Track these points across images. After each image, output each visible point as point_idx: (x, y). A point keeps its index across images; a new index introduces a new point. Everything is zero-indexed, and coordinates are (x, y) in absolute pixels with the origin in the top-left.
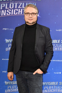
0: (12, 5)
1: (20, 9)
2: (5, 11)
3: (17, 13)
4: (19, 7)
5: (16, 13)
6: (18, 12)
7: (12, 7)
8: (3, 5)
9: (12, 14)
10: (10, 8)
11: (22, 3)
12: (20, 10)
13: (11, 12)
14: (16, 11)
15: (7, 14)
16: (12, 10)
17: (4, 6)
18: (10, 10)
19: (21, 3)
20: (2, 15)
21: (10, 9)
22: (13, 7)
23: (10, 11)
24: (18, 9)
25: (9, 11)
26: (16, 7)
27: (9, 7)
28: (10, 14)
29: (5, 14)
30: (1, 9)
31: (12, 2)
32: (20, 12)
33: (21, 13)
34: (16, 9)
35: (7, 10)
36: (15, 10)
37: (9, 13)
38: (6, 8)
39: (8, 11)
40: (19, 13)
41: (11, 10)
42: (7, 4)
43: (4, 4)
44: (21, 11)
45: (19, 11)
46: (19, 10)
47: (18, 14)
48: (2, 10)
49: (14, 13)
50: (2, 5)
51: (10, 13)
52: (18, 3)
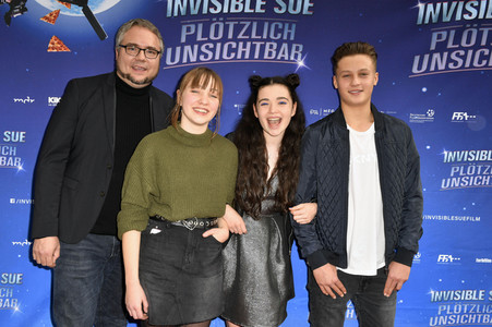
0: (217, 27)
1: (245, 41)
2: (196, 47)
3: (233, 55)
4: (240, 36)
5: (229, 55)
6: (236, 50)
7: (216, 35)
8: (188, 30)
9: (217, 57)
10: (212, 37)
11: (252, 21)
12: (244, 47)
13: (214, 50)
14: (231, 50)
15: (202, 58)
16: (219, 45)
17: (193, 32)
18: (211, 46)
19: (248, 24)
20: (185, 60)
21: (210, 41)
22: (220, 36)
23: (210, 50)
24: (237, 41)
25: (207, 47)
26: (230, 36)
27: (208, 36)
28: (210, 57)
29: (193, 59)
30: (183, 40)
31: (218, 20)
32: (244, 53)
33: (247, 56)
34: (230, 40)
35: (201, 43)
36: (226, 46)
37: (206, 56)
38: (199, 38)
39: (203, 49)
40: (239, 56)
41: (215, 46)
42: (200, 26)
43: (193, 27)
44: (248, 50)
45: (240, 49)
46: (241, 44)
47: (235, 58)
48: (186, 44)
49: (225, 57)
50: (184, 28)
51: (210, 54)
52: (239, 21)
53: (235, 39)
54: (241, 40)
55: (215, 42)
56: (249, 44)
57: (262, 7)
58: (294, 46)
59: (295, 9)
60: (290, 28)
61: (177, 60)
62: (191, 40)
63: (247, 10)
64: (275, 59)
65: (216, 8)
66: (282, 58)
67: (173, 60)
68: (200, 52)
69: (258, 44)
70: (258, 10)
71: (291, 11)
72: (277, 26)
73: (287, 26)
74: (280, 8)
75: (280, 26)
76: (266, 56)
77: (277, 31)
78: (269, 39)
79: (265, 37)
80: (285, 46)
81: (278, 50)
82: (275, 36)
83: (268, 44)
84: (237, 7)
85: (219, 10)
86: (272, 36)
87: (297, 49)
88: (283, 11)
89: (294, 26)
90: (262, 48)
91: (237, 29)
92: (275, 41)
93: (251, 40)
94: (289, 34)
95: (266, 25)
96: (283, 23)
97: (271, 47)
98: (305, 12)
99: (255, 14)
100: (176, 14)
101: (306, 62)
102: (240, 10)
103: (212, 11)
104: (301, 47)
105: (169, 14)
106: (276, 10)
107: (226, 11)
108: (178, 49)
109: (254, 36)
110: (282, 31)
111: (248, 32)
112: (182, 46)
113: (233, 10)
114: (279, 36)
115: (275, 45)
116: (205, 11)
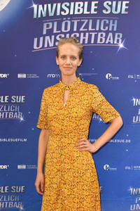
53: (78, 31)
54: (82, 32)
55: (65, 34)
56: (87, 34)
57: (95, 10)
58: (117, 34)
59: (116, 10)
60: (113, 23)
61: (41, 46)
62: (50, 33)
63: (86, 12)
64: (105, 43)
65: (65, 12)
66: (109, 43)
67: (38, 46)
68: (55, 40)
69: (93, 34)
70: (93, 12)
71: (114, 12)
72: (105, 22)
73: (111, 21)
74: (107, 10)
75: (107, 22)
76: (99, 42)
77: (105, 25)
78: (100, 31)
79: (97, 29)
80: (111, 34)
81: (106, 38)
82: (104, 28)
83: (100, 34)
84: (79, 10)
85: (67, 13)
86: (102, 29)
87: (119, 36)
88: (109, 12)
89: (116, 22)
90: (96, 36)
91: (79, 25)
92: (104, 32)
93: (89, 31)
94: (113, 27)
95: (98, 21)
96: (109, 20)
97: (102, 35)
98: (123, 12)
99: (90, 15)
100: (39, 16)
101: (125, 44)
102: (81, 12)
103: (63, 13)
104: (121, 35)
105: (35, 16)
106: (104, 12)
107: (72, 13)
108: (41, 39)
109: (90, 29)
110: (108, 25)
111: (87, 26)
112: (44, 36)
113: (76, 13)
114: (107, 28)
115: (104, 34)
116: (58, 14)
